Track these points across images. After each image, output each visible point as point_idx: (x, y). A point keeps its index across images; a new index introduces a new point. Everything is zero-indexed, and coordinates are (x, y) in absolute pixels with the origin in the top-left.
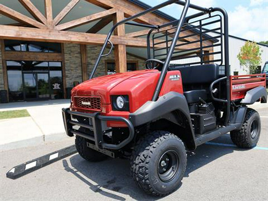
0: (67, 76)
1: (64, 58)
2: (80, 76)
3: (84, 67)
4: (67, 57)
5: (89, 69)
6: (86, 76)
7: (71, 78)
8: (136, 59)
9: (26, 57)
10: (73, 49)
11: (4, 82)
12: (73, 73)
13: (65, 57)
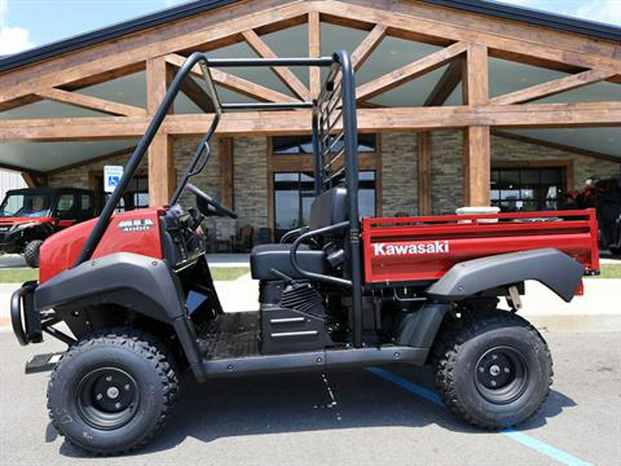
0: (386, 200)
1: (381, 163)
2: (414, 202)
3: (423, 180)
4: (386, 159)
5: (435, 185)
6: (428, 201)
7: (392, 205)
8: (567, 155)
9: (307, 165)
10: (400, 143)
11: (268, 213)
12: (398, 194)
13: (383, 159)
